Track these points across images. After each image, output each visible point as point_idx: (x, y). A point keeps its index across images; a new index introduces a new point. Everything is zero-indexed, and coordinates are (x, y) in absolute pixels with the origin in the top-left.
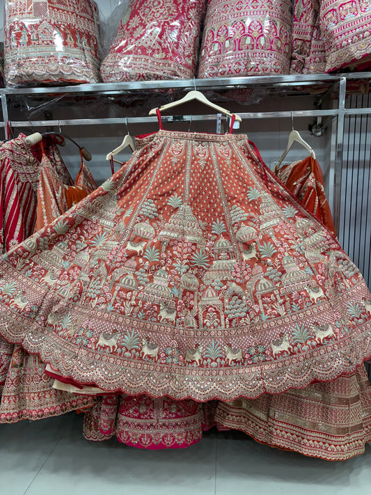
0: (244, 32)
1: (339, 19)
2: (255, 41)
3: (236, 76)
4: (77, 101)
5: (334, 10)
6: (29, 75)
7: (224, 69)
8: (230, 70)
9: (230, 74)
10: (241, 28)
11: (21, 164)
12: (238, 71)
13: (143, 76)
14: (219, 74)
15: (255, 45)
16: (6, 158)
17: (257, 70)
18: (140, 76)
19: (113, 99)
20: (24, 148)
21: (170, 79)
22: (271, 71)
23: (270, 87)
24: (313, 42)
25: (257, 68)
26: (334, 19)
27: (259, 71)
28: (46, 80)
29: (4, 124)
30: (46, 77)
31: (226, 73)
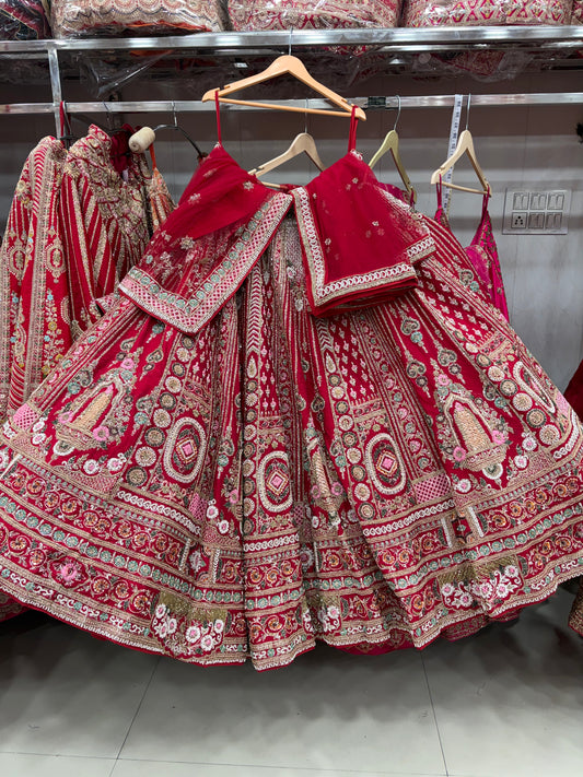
4: (182, 67)
7: (462, 11)
8: (472, 13)
11: (100, 184)
12: (487, 15)
13: (311, 19)
14: (451, 21)
16: (81, 176)
17: (523, 14)
18: (306, 20)
19: (243, 65)
20: (100, 154)
21: (359, 26)
22: (547, 17)
23: (535, 49)
25: (523, 10)
27: (526, 16)
28: (135, 23)
29: (54, 107)
30: (136, 16)
31: (465, 18)
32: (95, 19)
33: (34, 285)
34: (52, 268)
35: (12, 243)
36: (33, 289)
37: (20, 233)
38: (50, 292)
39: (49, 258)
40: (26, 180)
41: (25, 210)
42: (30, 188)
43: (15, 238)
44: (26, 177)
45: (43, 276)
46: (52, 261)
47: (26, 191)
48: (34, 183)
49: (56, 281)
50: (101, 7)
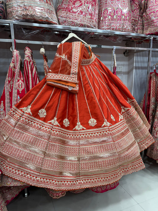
0: (122, 13)
1: (156, 16)
2: (126, 18)
3: (118, 31)
5: (154, 12)
6: (31, 15)
7: (114, 27)
9: (116, 30)
10: (121, 12)
13: (83, 25)
14: (111, 29)
15: (125, 20)
18: (81, 25)
21: (92, 28)
24: (139, 21)
26: (154, 15)
27: (127, 30)
28: (40, 20)
29: (12, 40)
30: (41, 18)
31: (115, 29)
32: (29, 17)
33: (13, 94)
34: (19, 88)
35: (9, 82)
36: (13, 96)
37: (12, 79)
38: (18, 96)
39: (18, 85)
40: (13, 63)
41: (13, 72)
42: (14, 65)
43: (10, 80)
44: (13, 61)
45: (16, 91)
46: (19, 86)
47: (14, 66)
48: (16, 63)
49: (20, 93)
50: (31, 14)
